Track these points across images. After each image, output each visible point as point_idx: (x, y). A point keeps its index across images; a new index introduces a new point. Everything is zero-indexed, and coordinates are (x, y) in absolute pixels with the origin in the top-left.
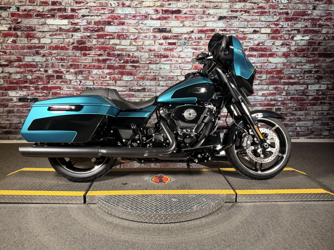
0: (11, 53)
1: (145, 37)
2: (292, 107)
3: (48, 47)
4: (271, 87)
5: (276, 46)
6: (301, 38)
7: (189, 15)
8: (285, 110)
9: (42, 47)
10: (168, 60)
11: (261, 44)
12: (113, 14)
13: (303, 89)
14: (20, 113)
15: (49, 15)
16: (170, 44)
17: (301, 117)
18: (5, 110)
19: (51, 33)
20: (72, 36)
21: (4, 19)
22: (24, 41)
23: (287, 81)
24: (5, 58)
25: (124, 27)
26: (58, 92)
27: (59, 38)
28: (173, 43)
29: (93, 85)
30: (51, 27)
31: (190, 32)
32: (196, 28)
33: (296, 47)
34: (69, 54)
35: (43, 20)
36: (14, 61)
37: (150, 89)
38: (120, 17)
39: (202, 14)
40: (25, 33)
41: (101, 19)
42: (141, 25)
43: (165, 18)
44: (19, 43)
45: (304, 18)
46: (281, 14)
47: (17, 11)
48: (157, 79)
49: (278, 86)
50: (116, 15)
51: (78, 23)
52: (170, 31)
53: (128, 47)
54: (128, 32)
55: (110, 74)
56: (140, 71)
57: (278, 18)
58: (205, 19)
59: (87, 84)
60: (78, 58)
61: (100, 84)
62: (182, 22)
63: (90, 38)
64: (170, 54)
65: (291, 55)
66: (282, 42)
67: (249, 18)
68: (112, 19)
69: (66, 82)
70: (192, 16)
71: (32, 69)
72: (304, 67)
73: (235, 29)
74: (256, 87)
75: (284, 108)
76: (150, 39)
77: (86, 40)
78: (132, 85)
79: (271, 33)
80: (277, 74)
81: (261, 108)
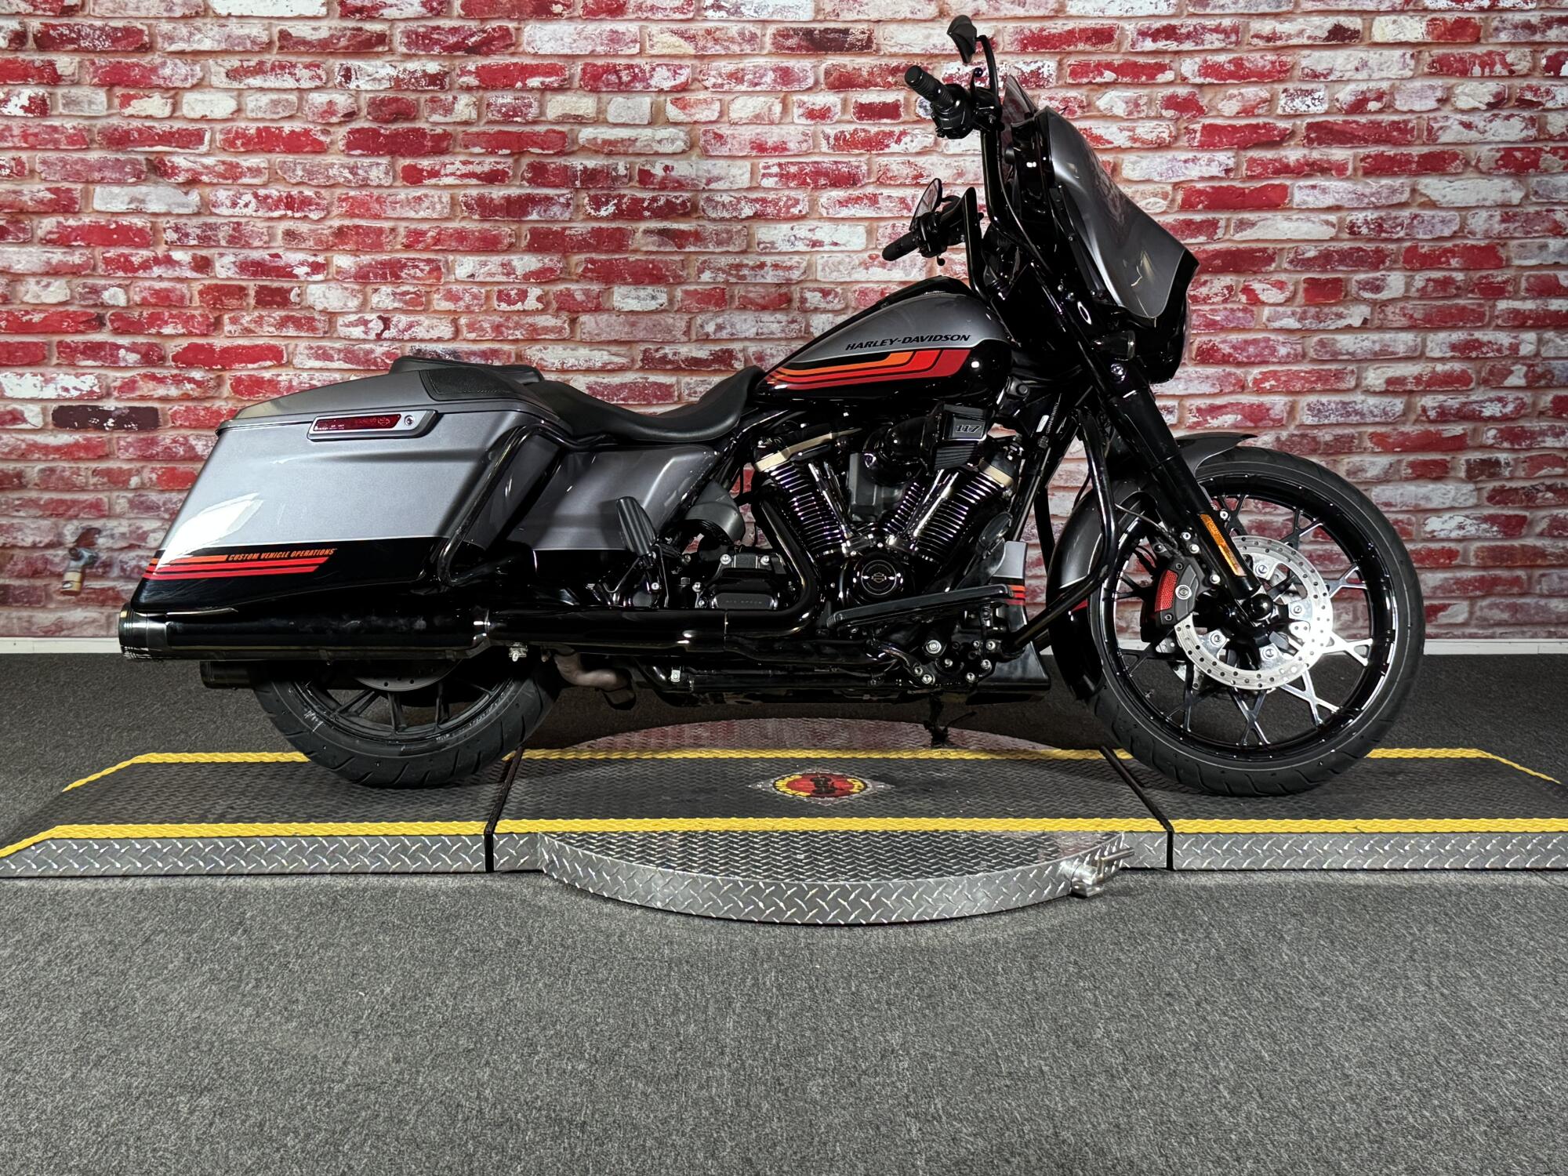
0: (23, 167)
1: (731, 76)
2: (1564, 456)
3: (219, 137)
4: (1439, 342)
5: (1463, 112)
8: (1523, 474)
9: (189, 139)
10: (858, 198)
11: (1373, 106)
14: (56, 489)
16: (867, 111)
19: (234, 62)
20: (347, 75)
22: (90, 103)
23: (1529, 305)
25: (620, 27)
26: (267, 375)
27: (278, 84)
28: (885, 104)
29: (454, 339)
30: (235, 29)
32: (1011, 26)
34: (331, 172)
36: (34, 213)
37: (760, 359)
40: (101, 61)
42: (710, 13)
44: (65, 112)
48: (796, 304)
49: (1478, 335)
51: (376, 8)
52: (866, 46)
53: (639, 130)
54: (641, 52)
55: (542, 276)
56: (706, 257)
59: (419, 331)
60: (376, 192)
61: (490, 334)
63: (442, 87)
64: (869, 163)
65: (1547, 160)
66: (1493, 87)
69: (306, 324)
71: (126, 251)
73: (1227, 23)
74: (1346, 342)
75: (1515, 460)
76: (758, 88)
77: (417, 100)
78: (659, 337)
79: (1429, 39)
80: (1468, 269)
81: (1384, 461)
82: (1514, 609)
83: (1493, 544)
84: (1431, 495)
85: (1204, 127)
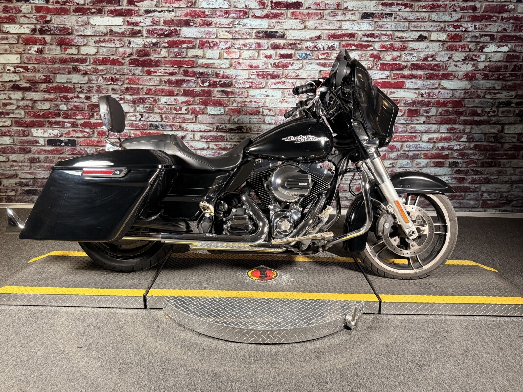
0: (36, 69)
1: (243, 45)
2: (477, 161)
3: (92, 60)
4: (443, 128)
5: (455, 61)
6: (496, 49)
7: (314, 11)
8: (465, 166)
9: (83, 61)
10: (280, 82)
11: (430, 59)
12: (194, 9)
13: (496, 132)
14: (49, 163)
15: (93, 11)
16: (283, 56)
17: (491, 177)
18: (26, 157)
19: (97, 39)
20: (130, 43)
21: (25, 16)
22: (56, 50)
23: (469, 118)
24: (26, 77)
25: (210, 29)
27: (109, 46)
28: (288, 55)
29: (161, 121)
30: (97, 28)
31: (316, 37)
32: (326, 31)
33: (487, 64)
34: (124, 71)
35: (84, 18)
36: (39, 83)
37: (250, 129)
38: (204, 13)
39: (335, 9)
40: (57, 37)
41: (175, 16)
42: (237, 26)
43: (276, 16)
44: (48, 53)
45: (502, 17)
46: (465, 10)
47: (44, 3)
48: (261, 113)
49: (454, 126)
50: (198, 10)
51: (138, 23)
52: (283, 37)
53: (216, 61)
54: (216, 37)
55: (187, 103)
56: (235, 99)
57: (459, 15)
58: (339, 17)
59: (151, 119)
60: (137, 77)
61: (172, 120)
62: (303, 21)
63: (157, 47)
64: (283, 72)
65: (478, 76)
66: (464, 54)
67: (412, 16)
68: (192, 16)
70: (319, 11)
71: (66, 94)
72: (498, 96)
73: (388, 33)
74: (419, 128)
75: (463, 162)
76: (251, 49)
77: (150, 50)
78: (221, 122)
79: (447, 40)
80: (453, 107)
81: (426, 161)
82: (460, 203)
83: (456, 185)
84: (439, 171)
85: (381, 63)
